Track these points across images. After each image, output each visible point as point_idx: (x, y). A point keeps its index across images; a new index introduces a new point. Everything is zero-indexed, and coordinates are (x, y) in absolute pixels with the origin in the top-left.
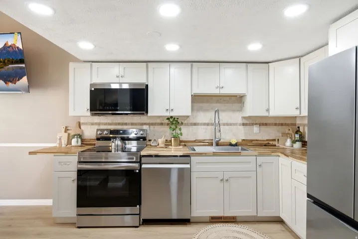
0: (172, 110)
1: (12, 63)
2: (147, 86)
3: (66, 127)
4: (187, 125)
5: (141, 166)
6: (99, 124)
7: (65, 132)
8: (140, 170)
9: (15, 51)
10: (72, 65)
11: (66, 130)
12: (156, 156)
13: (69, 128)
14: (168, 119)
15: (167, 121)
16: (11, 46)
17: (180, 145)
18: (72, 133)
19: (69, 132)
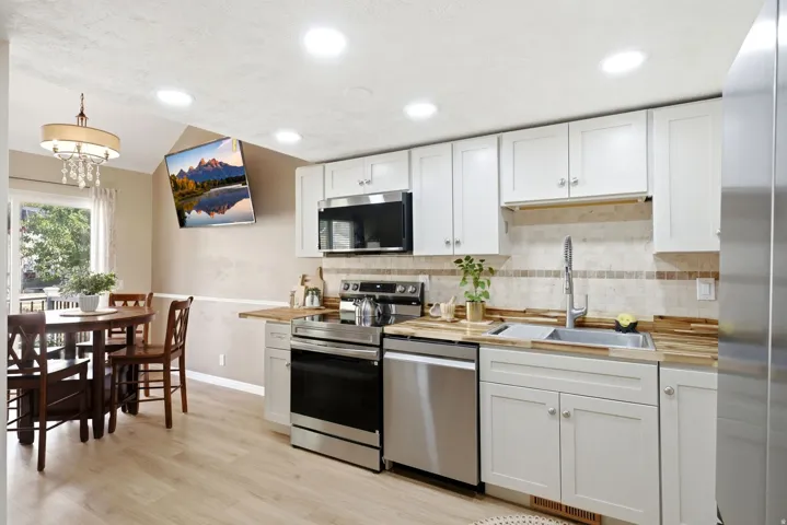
0: (458, 242)
1: (215, 186)
2: (409, 197)
3: (304, 276)
4: (505, 274)
5: (382, 354)
6: (348, 271)
7: (302, 284)
8: (381, 362)
9: (217, 169)
10: (299, 172)
11: (304, 280)
12: (414, 338)
13: (307, 278)
14: (459, 261)
15: (456, 267)
16: (209, 163)
17: (485, 318)
18: (310, 285)
19: (307, 284)
